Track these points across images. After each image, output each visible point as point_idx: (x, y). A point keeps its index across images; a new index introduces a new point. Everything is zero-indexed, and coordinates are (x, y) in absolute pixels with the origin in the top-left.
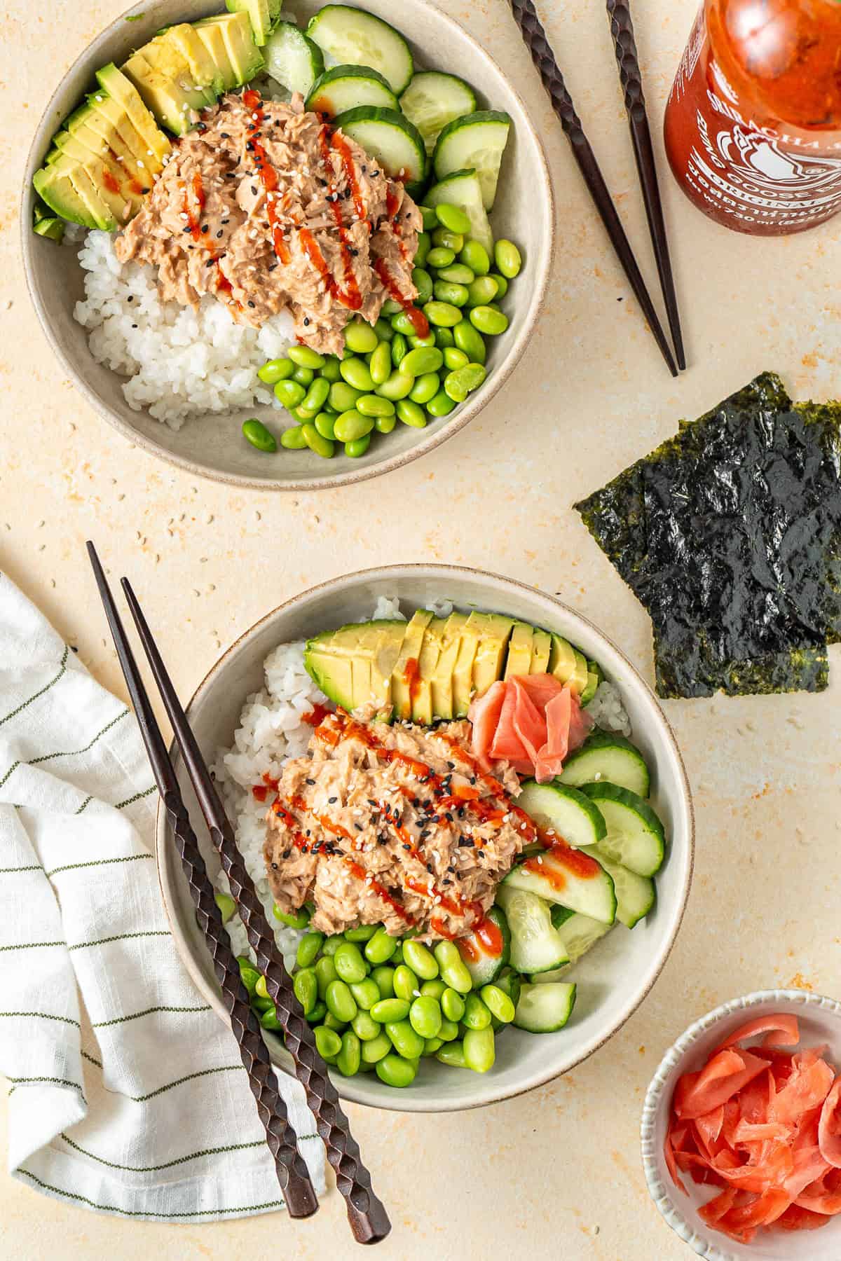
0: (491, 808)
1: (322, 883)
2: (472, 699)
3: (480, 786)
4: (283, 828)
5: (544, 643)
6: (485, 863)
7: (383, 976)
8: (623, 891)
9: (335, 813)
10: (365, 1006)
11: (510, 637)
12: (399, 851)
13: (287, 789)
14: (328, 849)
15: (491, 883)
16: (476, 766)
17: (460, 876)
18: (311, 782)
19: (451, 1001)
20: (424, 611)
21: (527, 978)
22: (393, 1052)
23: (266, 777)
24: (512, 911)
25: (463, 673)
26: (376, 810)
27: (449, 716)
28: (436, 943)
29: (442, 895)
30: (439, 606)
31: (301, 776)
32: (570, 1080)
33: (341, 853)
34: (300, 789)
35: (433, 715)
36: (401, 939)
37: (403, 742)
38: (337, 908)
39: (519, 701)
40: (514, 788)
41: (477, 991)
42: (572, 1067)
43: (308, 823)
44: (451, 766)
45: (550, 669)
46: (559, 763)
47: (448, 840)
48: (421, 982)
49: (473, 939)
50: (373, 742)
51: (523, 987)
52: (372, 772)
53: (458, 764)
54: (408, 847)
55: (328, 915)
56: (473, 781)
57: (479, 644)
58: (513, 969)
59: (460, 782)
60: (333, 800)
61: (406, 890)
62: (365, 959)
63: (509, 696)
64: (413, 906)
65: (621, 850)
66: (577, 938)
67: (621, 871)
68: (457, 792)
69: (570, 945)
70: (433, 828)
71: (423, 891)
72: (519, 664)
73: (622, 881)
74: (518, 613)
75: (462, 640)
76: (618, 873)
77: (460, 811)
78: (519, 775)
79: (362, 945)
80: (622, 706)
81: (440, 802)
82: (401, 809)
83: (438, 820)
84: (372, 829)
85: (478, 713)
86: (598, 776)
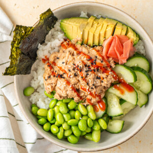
0: (106, 70)
1: (58, 85)
2: (104, 41)
3: (104, 63)
4: (49, 69)
5: (125, 28)
6: (103, 84)
7: (72, 113)
8: (140, 97)
9: (64, 66)
10: (66, 120)
11: (116, 25)
12: (80, 78)
13: (51, 60)
14: (61, 76)
15: (104, 90)
16: (103, 58)
17: (96, 87)
18: (58, 58)
19: (90, 121)
20: (93, 16)
21: (111, 118)
22: (73, 134)
23: (46, 57)
24: (109, 99)
25: (102, 33)
26: (75, 66)
27: (97, 44)
28: (87, 105)
29: (90, 92)
30: (97, 16)
31: (55, 56)
32: (120, 147)
33: (64, 78)
34: (55, 60)
35: (93, 44)
36: (78, 103)
37: (84, 50)
38: (61, 93)
39: (117, 42)
40: (113, 65)
41: (97, 120)
42: (122, 143)
43: (56, 69)
44: (96, 57)
45: (126, 34)
46: (126, 59)
47: (93, 77)
48: (82, 116)
49: (98, 106)
50: (76, 49)
51: (110, 120)
52: (75, 57)
53: (98, 57)
54: (82, 77)
55: (59, 94)
56: (102, 62)
57: (108, 26)
58: (108, 115)
59: (98, 62)
60: (63, 63)
61: (81, 90)
62: (68, 108)
63: (114, 40)
64: (82, 94)
65: (140, 86)
66: (125, 109)
67: (140, 92)
68: (97, 64)
69: (124, 110)
70: (90, 73)
71: (85, 90)
72: (118, 32)
73: (140, 94)
74: (119, 20)
75: (103, 24)
76: (139, 92)
77: (98, 69)
78: (115, 62)
79: (67, 104)
80: (144, 47)
81: (92, 66)
82: (81, 67)
83: (91, 71)
84: (73, 72)
85: (105, 44)
86: (136, 65)
